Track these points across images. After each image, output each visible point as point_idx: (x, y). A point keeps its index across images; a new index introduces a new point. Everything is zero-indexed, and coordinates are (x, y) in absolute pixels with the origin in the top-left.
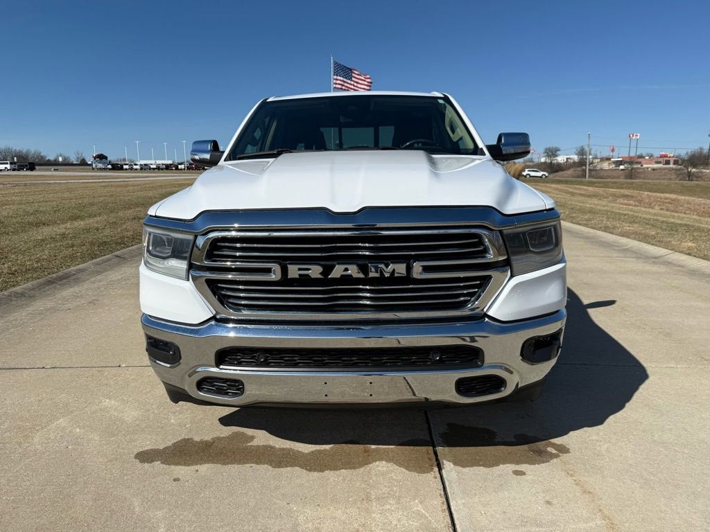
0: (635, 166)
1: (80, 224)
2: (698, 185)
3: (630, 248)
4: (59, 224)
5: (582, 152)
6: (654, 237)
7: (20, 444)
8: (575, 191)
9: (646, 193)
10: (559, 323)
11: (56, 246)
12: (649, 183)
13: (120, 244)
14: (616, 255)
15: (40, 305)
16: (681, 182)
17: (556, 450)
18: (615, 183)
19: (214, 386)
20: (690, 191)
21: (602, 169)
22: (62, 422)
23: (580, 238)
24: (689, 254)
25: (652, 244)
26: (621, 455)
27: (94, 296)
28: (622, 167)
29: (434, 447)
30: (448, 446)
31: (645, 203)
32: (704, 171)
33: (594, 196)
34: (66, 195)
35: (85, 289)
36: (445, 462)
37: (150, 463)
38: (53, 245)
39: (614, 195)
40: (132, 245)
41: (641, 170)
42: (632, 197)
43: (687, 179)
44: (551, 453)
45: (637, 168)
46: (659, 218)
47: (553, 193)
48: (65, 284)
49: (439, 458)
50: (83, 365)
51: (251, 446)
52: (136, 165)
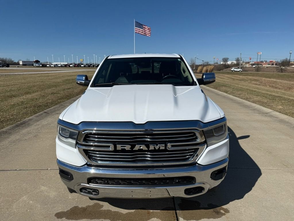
0: (260, 66)
1: (29, 96)
2: (285, 74)
3: (256, 108)
4: (20, 96)
5: (238, 60)
6: (266, 103)
7: (8, 209)
8: (235, 78)
9: (264, 79)
10: (226, 163)
11: (19, 108)
12: (265, 74)
13: (46, 106)
14: (250, 112)
15: (14, 137)
16: (278, 73)
17: (224, 211)
18: (251, 73)
19: (87, 191)
20: (282, 78)
21: (246, 67)
22: (25, 198)
23: (236, 103)
24: (280, 112)
25: (265, 107)
26: (250, 214)
27: (36, 133)
28: (254, 66)
29: (176, 210)
30: (181, 210)
31: (263, 83)
32: (288, 68)
33: (243, 80)
34: (23, 81)
35: (32, 129)
36: (180, 218)
37: (61, 219)
38: (18, 107)
39: (251, 80)
40: (51, 107)
41: (262, 68)
42: (258, 80)
43: (281, 71)
44: (222, 213)
45: (261, 67)
46: (268, 92)
47: (226, 79)
48: (24, 127)
49: (178, 216)
50: (32, 169)
51: (102, 210)
52: (52, 65)
